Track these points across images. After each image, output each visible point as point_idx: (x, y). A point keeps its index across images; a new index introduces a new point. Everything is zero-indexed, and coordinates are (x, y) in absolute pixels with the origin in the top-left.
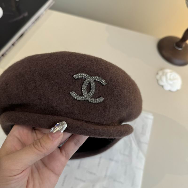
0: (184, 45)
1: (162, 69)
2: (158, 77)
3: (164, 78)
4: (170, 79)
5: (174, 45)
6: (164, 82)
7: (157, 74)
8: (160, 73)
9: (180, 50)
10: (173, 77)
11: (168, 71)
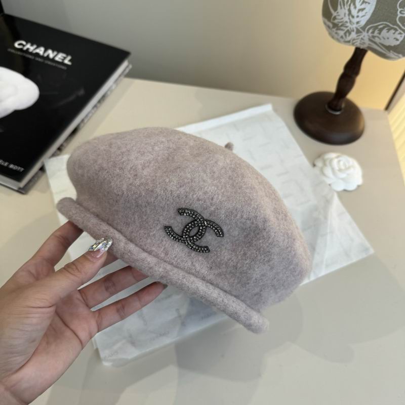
3: (328, 171)
8: (319, 163)
9: (337, 115)
10: (345, 165)
11: (332, 155)
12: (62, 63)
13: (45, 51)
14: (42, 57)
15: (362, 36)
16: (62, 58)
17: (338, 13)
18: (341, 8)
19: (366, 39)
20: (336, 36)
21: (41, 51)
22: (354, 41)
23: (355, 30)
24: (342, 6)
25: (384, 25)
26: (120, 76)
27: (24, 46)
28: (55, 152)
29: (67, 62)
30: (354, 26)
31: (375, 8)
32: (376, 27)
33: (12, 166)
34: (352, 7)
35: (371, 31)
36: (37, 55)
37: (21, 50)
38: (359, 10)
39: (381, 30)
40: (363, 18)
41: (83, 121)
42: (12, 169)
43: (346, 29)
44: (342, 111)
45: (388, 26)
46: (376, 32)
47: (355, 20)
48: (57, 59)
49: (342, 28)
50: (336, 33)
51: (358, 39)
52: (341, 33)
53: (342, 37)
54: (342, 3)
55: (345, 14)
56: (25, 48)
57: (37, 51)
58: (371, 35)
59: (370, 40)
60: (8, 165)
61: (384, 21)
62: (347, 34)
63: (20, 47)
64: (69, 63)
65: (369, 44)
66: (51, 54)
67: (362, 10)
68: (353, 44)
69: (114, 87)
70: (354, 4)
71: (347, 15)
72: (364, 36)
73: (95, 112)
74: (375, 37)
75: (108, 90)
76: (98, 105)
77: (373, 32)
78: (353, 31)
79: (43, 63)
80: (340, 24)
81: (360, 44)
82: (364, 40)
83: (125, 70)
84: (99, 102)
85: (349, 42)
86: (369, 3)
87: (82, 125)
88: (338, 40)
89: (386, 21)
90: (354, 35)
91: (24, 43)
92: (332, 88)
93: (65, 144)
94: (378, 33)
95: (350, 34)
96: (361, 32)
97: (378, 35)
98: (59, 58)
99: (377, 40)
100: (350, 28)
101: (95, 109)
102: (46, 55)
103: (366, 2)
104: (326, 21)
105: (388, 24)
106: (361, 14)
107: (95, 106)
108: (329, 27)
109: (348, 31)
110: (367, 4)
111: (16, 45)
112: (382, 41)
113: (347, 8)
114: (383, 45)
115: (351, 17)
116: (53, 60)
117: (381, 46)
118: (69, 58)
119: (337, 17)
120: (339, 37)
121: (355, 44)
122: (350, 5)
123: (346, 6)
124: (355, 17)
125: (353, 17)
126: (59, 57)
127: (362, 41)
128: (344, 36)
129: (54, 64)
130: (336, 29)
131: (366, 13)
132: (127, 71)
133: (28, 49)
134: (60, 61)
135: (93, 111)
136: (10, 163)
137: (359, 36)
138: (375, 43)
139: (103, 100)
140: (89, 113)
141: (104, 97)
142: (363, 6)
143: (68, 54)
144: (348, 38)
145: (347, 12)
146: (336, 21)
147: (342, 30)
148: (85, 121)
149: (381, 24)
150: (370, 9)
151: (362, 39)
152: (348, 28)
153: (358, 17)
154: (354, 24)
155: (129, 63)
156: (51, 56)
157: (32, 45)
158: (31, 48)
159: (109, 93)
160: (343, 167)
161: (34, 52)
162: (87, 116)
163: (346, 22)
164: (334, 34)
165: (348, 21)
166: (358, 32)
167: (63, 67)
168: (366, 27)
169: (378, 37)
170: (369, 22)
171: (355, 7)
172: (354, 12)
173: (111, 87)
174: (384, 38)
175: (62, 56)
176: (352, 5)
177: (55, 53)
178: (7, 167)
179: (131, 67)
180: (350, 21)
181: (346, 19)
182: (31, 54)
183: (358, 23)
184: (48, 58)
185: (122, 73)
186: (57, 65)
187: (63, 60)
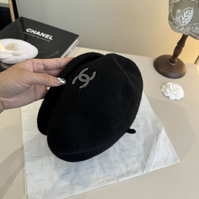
0: (176, 61)
1: (164, 83)
2: (163, 90)
3: (168, 90)
4: (174, 90)
5: (169, 61)
6: (168, 93)
7: (162, 88)
8: (164, 87)
9: (173, 65)
10: (176, 88)
11: (170, 84)
12: (48, 39)
13: (40, 33)
14: (39, 36)
15: (186, 29)
17: (176, 19)
18: (177, 17)
19: (188, 30)
20: (175, 29)
21: (38, 33)
22: (183, 32)
23: (183, 26)
24: (178, 16)
25: (196, 25)
26: (74, 46)
27: (31, 31)
29: (50, 38)
30: (183, 25)
31: (193, 17)
32: (193, 25)
34: (182, 16)
35: (190, 27)
36: (37, 35)
37: (29, 33)
38: (185, 18)
39: (195, 27)
40: (187, 21)
43: (179, 26)
44: (176, 63)
45: (198, 25)
46: (193, 27)
47: (184, 22)
48: (46, 37)
49: (178, 25)
50: (175, 28)
51: (184, 30)
52: (177, 28)
53: (177, 29)
54: (178, 15)
55: (179, 19)
56: (31, 32)
58: (190, 29)
59: (190, 31)
61: (197, 23)
62: (180, 28)
63: (29, 31)
64: (52, 39)
65: (189, 33)
66: (43, 35)
67: (187, 18)
68: (182, 33)
70: (183, 15)
71: (180, 20)
72: (187, 29)
74: (192, 29)
77: (191, 28)
78: (182, 27)
79: (40, 39)
80: (177, 24)
81: (185, 33)
82: (187, 31)
85: (180, 32)
86: (190, 15)
88: (175, 31)
89: (198, 23)
90: (183, 29)
91: (31, 29)
92: (171, 53)
94: (193, 28)
95: (181, 28)
96: (186, 27)
97: (193, 29)
98: (47, 37)
99: (193, 31)
100: (181, 26)
102: (41, 35)
103: (188, 14)
104: (170, 22)
105: (198, 24)
106: (186, 19)
108: (171, 25)
109: (180, 27)
110: (189, 15)
111: (27, 30)
112: (195, 32)
113: (180, 17)
114: (195, 33)
115: (181, 21)
116: (44, 38)
117: (195, 34)
118: (51, 37)
119: (176, 21)
120: (176, 30)
121: (183, 33)
122: (181, 16)
123: (179, 16)
124: (184, 21)
125: (183, 21)
126: (47, 36)
127: (186, 31)
128: (178, 29)
129: (45, 40)
130: (175, 26)
131: (188, 19)
132: (77, 44)
133: (32, 33)
134: (47, 38)
137: (185, 29)
138: (192, 32)
141: (67, 55)
142: (187, 16)
143: (51, 35)
144: (180, 30)
145: (180, 19)
146: (175, 22)
147: (178, 26)
149: (195, 24)
150: (190, 17)
151: (186, 30)
152: (180, 26)
153: (185, 21)
154: (183, 24)
155: (78, 40)
157: (34, 30)
158: (34, 32)
159: (69, 53)
160: (175, 89)
161: (36, 34)
163: (180, 23)
164: (174, 28)
165: (180, 22)
166: (185, 27)
167: (49, 41)
168: (188, 25)
169: (193, 30)
170: (189, 23)
171: (184, 17)
172: (183, 19)
173: (70, 50)
174: (196, 30)
176: (182, 15)
177: (45, 34)
179: (79, 42)
180: (181, 23)
181: (180, 21)
182: (34, 34)
183: (185, 23)
184: (42, 36)
185: (75, 45)
186: (46, 40)
187: (49, 38)
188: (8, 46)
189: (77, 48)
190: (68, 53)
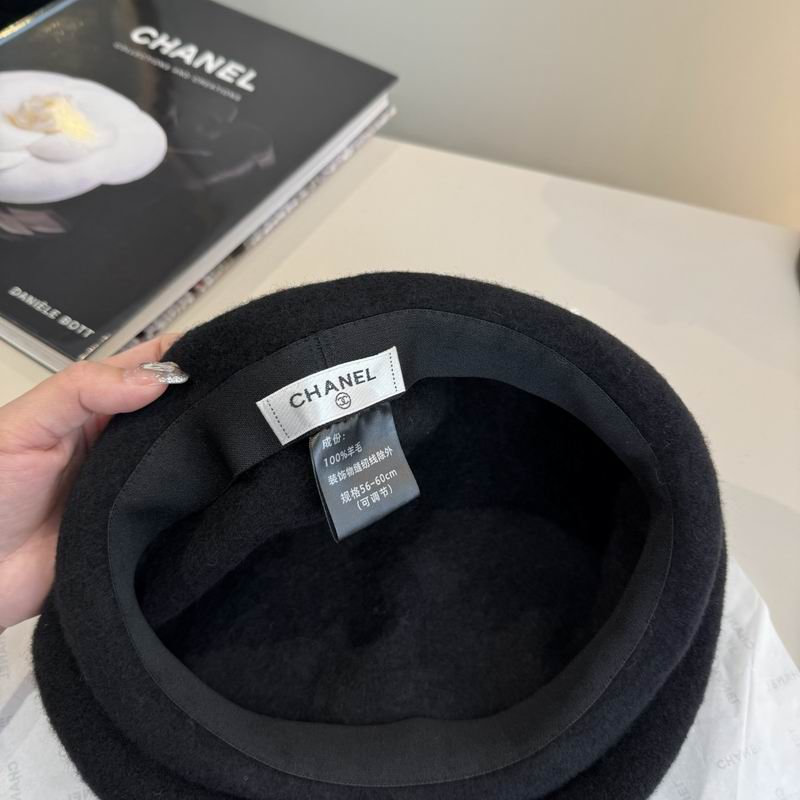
12: (233, 87)
13: (198, 55)
14: (189, 68)
16: (235, 74)
21: (188, 53)
26: (365, 130)
27: (152, 39)
28: (183, 297)
29: (243, 83)
33: (66, 321)
36: (179, 62)
37: (145, 48)
41: (261, 227)
42: (64, 328)
48: (222, 75)
56: (153, 46)
57: (181, 53)
60: (59, 317)
63: (145, 41)
64: (250, 88)
66: (210, 61)
69: (345, 157)
73: (293, 210)
75: (334, 160)
76: (304, 194)
79: (188, 81)
83: (378, 118)
84: (307, 186)
87: (258, 238)
91: (153, 32)
93: (209, 281)
98: (228, 75)
101: (295, 202)
102: (197, 64)
107: (297, 196)
111: (136, 36)
116: (212, 77)
118: (252, 75)
126: (229, 71)
129: (213, 87)
132: (384, 120)
133: (160, 47)
134: (229, 80)
135: (289, 208)
136: (64, 313)
139: (318, 185)
140: (278, 211)
141: (321, 176)
143: (248, 66)
148: (267, 231)
155: (391, 100)
156: (210, 68)
157: (171, 40)
158: (167, 45)
159: (333, 168)
161: (174, 55)
162: (272, 217)
167: (232, 95)
173: (341, 153)
175: (234, 70)
177: (221, 62)
178: (55, 322)
179: (393, 111)
182: (165, 58)
184: (201, 71)
185: (372, 124)
186: (219, 89)
187: (236, 79)
188: (22, 109)
189: (382, 143)
190: (330, 164)
